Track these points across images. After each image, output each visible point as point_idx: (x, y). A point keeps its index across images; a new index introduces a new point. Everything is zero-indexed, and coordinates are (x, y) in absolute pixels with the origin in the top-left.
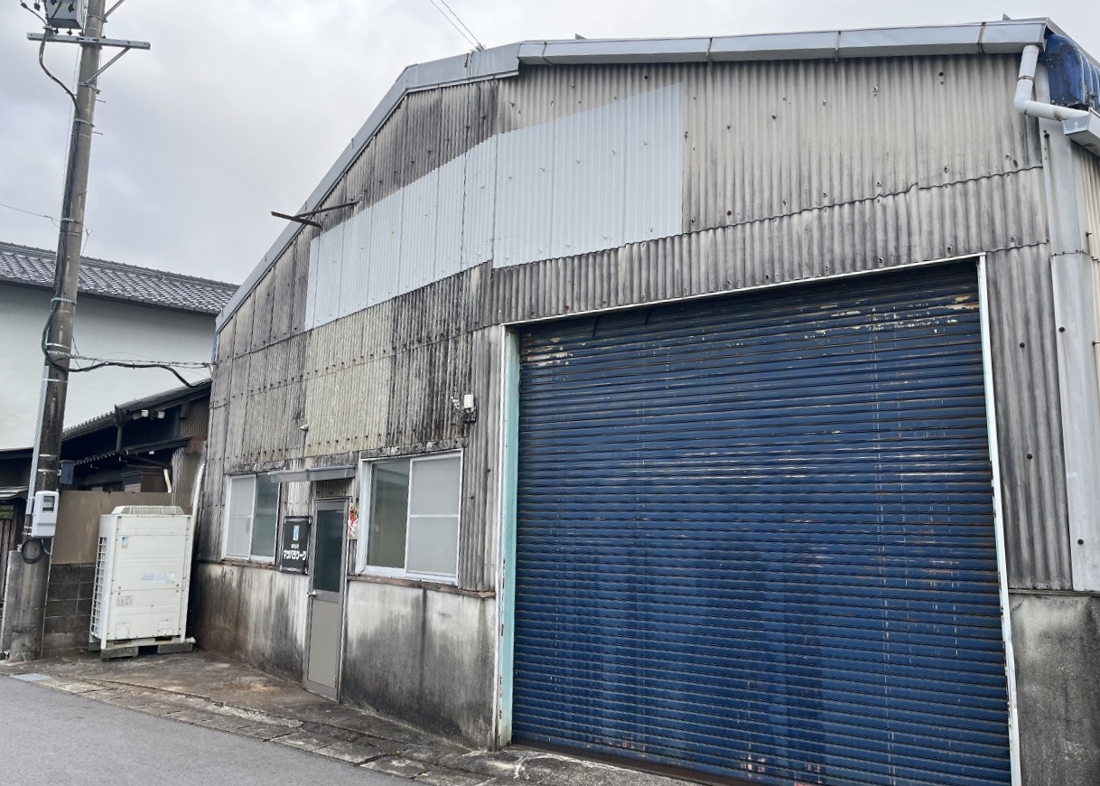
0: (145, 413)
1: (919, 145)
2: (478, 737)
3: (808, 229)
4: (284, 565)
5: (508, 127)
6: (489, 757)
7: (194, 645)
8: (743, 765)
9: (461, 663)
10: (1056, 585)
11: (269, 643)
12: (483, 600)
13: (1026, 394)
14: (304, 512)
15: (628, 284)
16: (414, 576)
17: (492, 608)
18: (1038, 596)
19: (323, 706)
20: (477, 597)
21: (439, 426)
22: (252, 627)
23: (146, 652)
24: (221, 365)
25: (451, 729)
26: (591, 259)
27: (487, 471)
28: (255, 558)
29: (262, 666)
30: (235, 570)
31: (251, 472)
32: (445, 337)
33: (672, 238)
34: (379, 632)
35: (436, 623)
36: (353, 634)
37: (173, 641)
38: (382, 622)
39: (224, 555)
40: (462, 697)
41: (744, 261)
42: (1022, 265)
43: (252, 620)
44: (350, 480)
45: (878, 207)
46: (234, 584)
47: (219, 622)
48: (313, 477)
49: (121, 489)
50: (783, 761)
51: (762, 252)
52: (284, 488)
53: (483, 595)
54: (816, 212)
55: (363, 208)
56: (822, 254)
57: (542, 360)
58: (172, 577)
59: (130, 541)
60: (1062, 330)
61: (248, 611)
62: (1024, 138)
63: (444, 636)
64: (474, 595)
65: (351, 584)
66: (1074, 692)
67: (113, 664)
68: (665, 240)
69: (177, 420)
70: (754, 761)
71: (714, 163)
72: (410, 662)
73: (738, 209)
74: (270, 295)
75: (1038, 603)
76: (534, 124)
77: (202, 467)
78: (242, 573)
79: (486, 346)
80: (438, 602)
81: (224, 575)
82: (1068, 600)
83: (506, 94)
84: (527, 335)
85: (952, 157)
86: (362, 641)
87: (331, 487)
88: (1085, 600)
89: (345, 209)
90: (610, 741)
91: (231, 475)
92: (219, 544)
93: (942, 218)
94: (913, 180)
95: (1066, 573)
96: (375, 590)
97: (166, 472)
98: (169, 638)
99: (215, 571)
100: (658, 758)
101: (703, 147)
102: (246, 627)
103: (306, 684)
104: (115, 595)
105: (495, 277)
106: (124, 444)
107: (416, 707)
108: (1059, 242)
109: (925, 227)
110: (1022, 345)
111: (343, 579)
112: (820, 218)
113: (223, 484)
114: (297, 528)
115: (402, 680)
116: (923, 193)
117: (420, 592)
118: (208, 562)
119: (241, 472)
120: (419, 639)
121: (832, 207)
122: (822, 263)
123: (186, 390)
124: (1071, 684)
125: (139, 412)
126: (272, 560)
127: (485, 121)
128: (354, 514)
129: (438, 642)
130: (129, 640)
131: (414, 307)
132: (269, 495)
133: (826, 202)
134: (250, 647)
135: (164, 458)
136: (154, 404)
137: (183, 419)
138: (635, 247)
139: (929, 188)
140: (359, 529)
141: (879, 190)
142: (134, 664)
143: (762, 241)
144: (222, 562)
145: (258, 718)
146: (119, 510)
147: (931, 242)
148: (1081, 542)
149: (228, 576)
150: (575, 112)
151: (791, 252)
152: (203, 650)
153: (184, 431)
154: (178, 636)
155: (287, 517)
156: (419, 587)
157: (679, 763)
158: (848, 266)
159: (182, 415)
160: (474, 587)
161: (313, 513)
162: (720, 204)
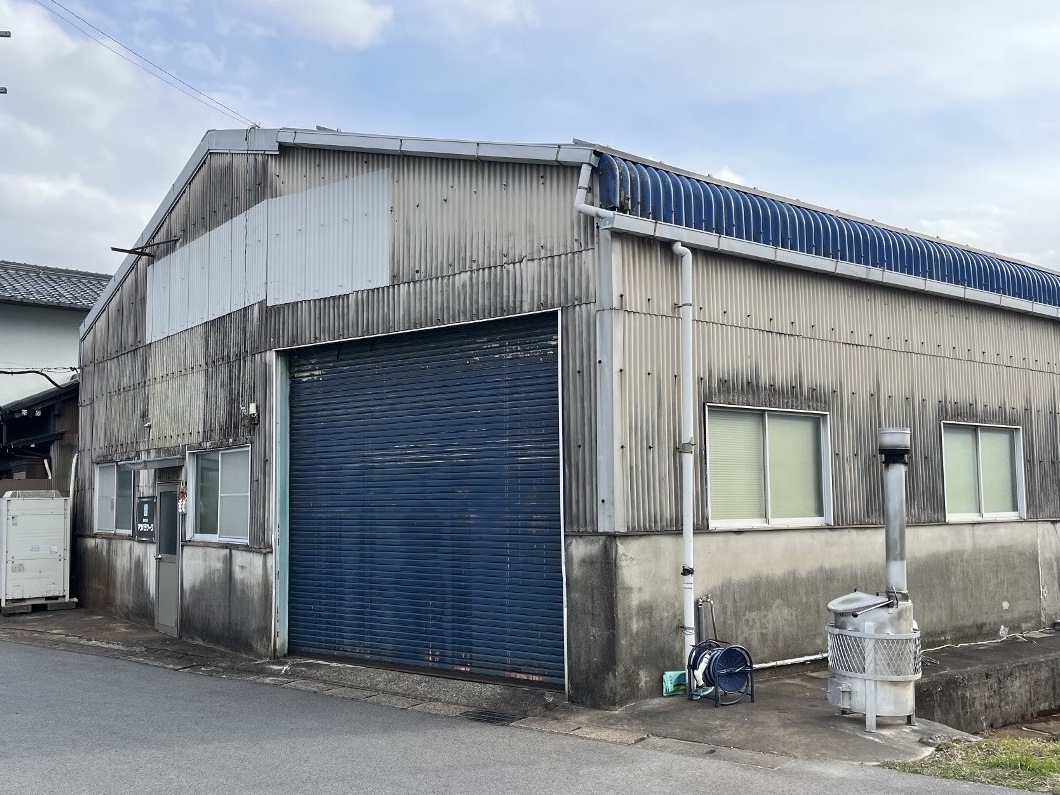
0: (25, 412)
1: (530, 229)
2: (262, 651)
3: (464, 286)
4: (138, 536)
5: (275, 194)
6: (269, 663)
7: (78, 604)
8: (426, 658)
9: (253, 600)
10: (589, 529)
11: (131, 598)
12: (265, 554)
13: (579, 405)
14: (151, 493)
15: (355, 322)
16: (225, 540)
17: (271, 560)
18: (581, 536)
19: (166, 640)
20: (261, 553)
21: (236, 427)
22: (118, 586)
23: (38, 609)
24: (86, 369)
25: (247, 647)
26: (331, 301)
27: (266, 461)
28: (119, 531)
29: (127, 617)
30: (105, 541)
31: (112, 461)
32: (238, 356)
33: (383, 288)
34: (203, 582)
35: (238, 574)
36: (187, 586)
37: (60, 600)
38: (205, 576)
39: (96, 531)
40: (254, 623)
41: (426, 307)
42: (581, 316)
43: (119, 580)
44: (180, 467)
45: (505, 270)
46: (105, 553)
47: (95, 585)
48: (157, 466)
49: (10, 476)
50: (449, 653)
51: (437, 302)
52: (137, 474)
53: (264, 551)
54: (469, 273)
55: (182, 245)
56: (471, 304)
57: (305, 377)
58: (55, 549)
59: (19, 520)
60: (600, 362)
61: (115, 573)
62: (586, 227)
63: (242, 582)
64: (258, 551)
65: (185, 549)
66: (597, 595)
67: (12, 618)
68: (378, 289)
69: (52, 417)
70: (433, 655)
71: (408, 232)
72: (223, 603)
73: (423, 270)
74: (120, 310)
75: (580, 541)
76: (293, 193)
77: (75, 457)
78: (109, 545)
79: (264, 366)
80: (240, 557)
81: (96, 546)
82: (595, 538)
83: (273, 167)
84: (293, 358)
85: (546, 238)
86: (193, 589)
87: (169, 474)
88: (604, 538)
89: (170, 245)
90: (349, 648)
91: (97, 463)
92: (91, 522)
93: (539, 282)
94: (524, 255)
95: (595, 522)
96: (199, 551)
97: (46, 461)
98: (56, 598)
99: (91, 543)
100: (377, 658)
101: (401, 220)
102: (115, 587)
103: (156, 626)
104: (10, 563)
105: (270, 313)
106: (9, 439)
107: (226, 634)
108: (601, 303)
109: (529, 289)
110: (579, 372)
111: (179, 544)
112: (471, 278)
113: (92, 472)
114: (146, 507)
115: (218, 619)
116: (530, 263)
117: (228, 551)
118: (84, 536)
119: (104, 461)
120: (227, 585)
121: (478, 270)
122: (471, 311)
123: (56, 391)
124: (596, 591)
125: (20, 411)
126: (130, 532)
127: (261, 188)
128: (184, 494)
129: (239, 587)
130: (23, 600)
131: (219, 331)
132: (126, 480)
133: (474, 267)
134: (118, 602)
135: (44, 450)
136: (32, 403)
137: (58, 416)
138: (360, 293)
139: (533, 260)
140: (187, 506)
141: (505, 260)
142: (29, 617)
143: (437, 292)
144: (95, 536)
145: (116, 647)
146: (8, 494)
147: (533, 298)
148: (603, 501)
149: (100, 547)
150: (320, 186)
151: (454, 301)
152: (85, 607)
153: (59, 426)
154: (64, 596)
155: (140, 498)
156: (226, 548)
157: (390, 660)
158: (486, 315)
159: (56, 413)
160: (259, 545)
161: (157, 494)
162: (412, 265)
